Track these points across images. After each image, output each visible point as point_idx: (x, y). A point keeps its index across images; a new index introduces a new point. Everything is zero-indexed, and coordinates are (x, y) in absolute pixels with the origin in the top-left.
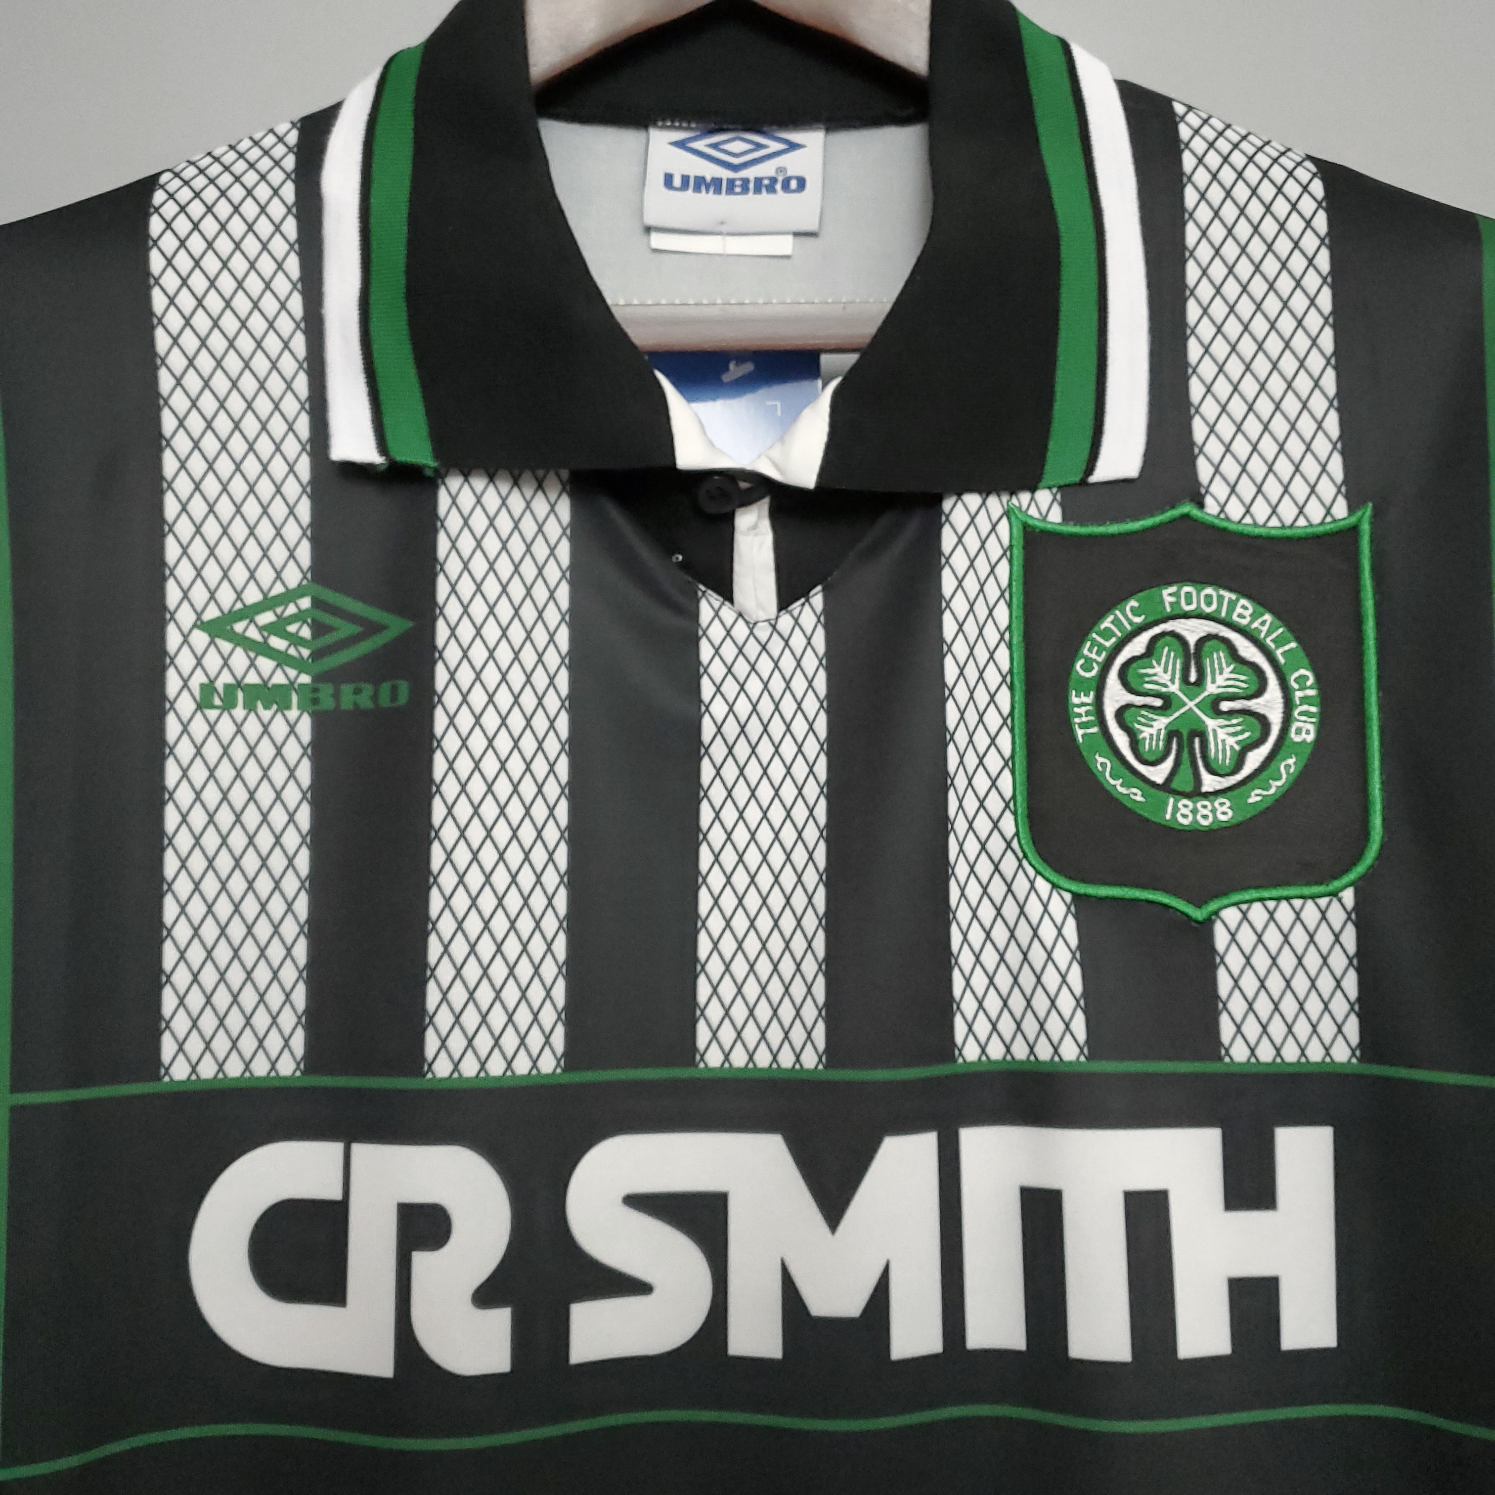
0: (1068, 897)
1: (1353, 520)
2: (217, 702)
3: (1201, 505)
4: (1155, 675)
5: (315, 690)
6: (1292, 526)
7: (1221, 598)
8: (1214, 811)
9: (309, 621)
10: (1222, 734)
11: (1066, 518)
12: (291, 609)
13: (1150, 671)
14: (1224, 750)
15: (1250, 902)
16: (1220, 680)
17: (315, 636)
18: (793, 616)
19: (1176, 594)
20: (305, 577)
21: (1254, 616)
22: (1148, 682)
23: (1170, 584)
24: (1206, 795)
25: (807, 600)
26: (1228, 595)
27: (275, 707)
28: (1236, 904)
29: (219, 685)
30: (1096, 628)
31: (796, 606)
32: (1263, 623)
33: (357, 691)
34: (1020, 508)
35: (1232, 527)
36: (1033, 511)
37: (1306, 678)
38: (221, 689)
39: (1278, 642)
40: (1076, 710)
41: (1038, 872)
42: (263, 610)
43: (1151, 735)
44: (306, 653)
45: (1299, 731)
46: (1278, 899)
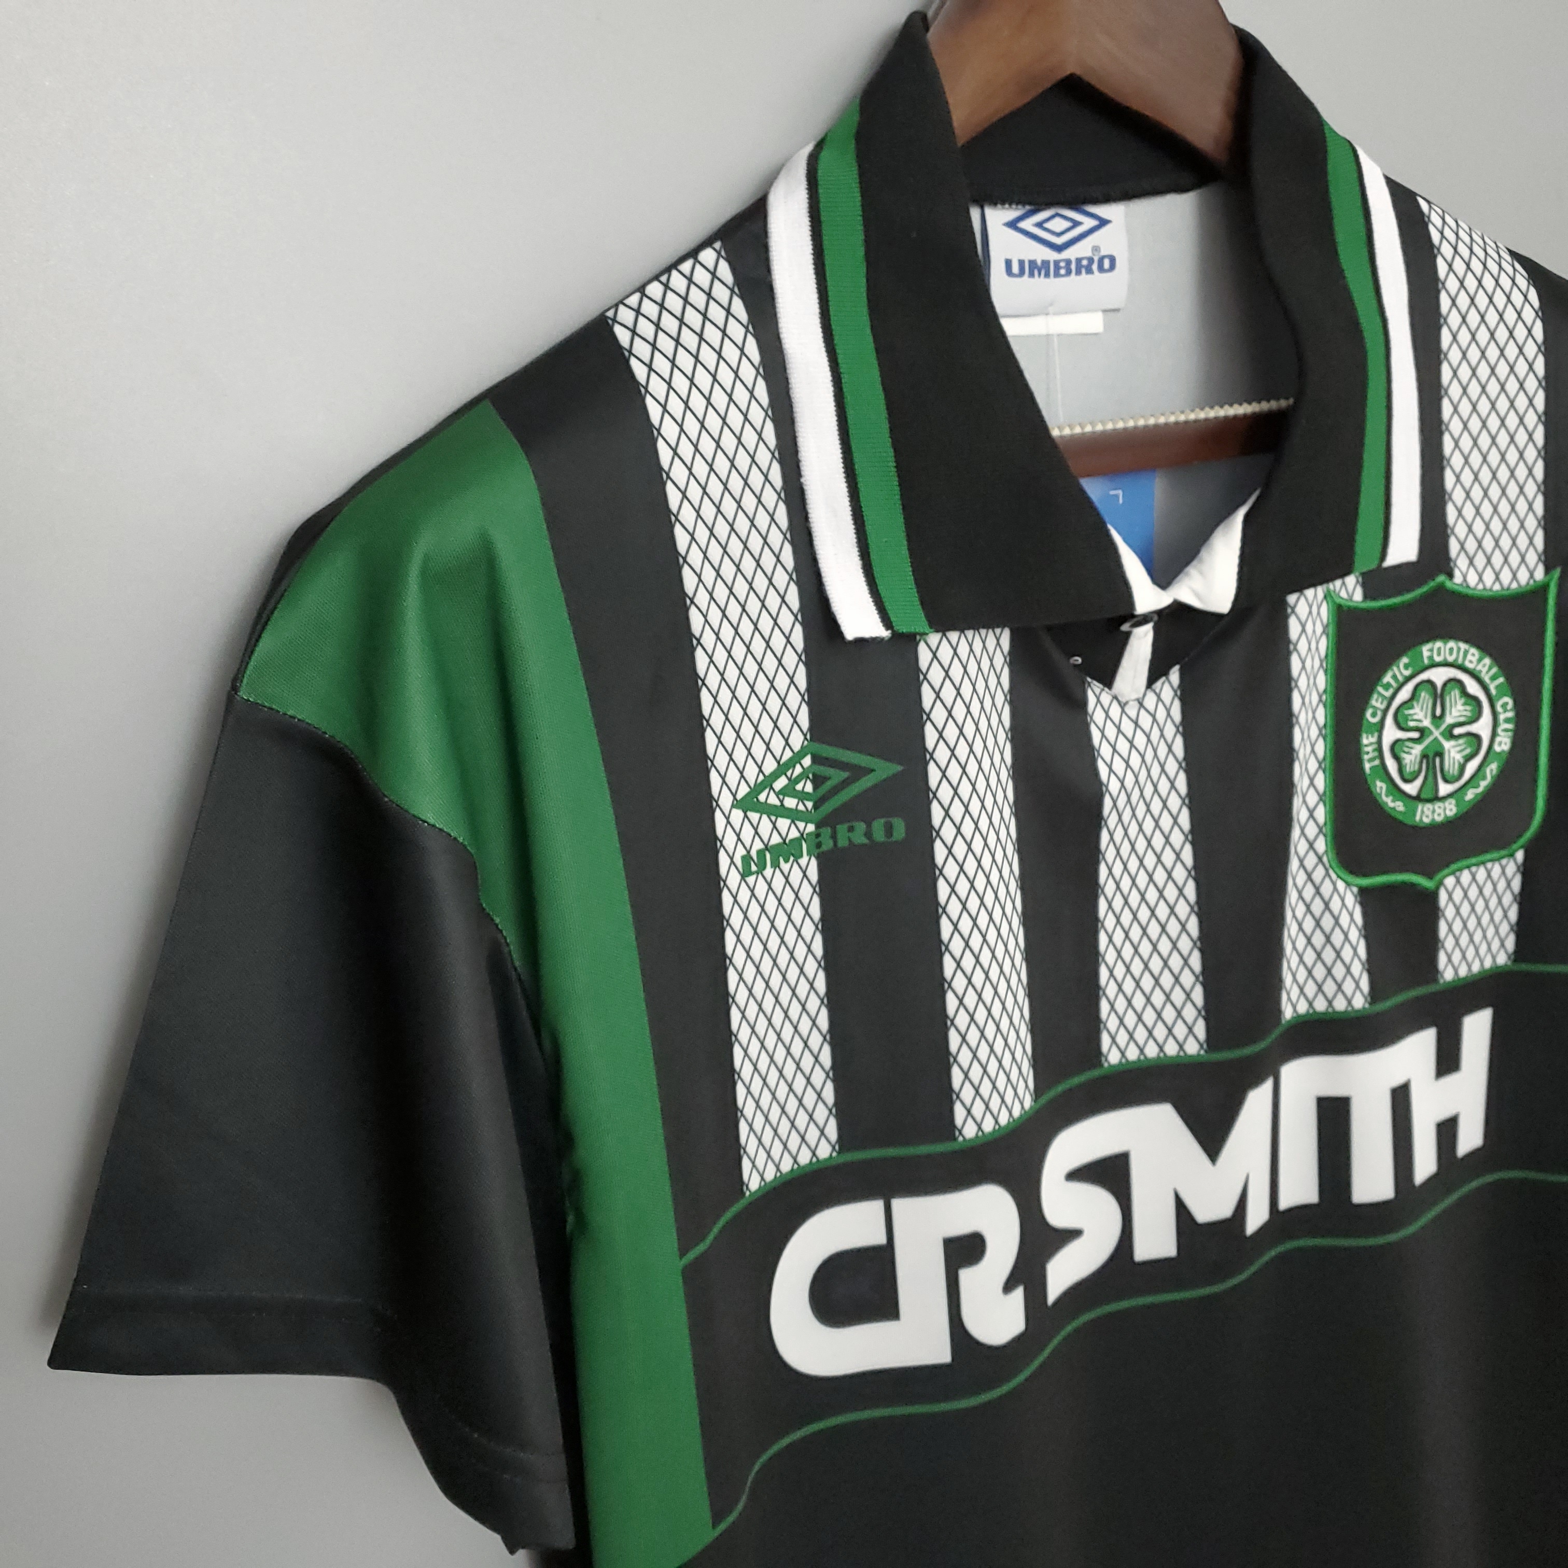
0: (1355, 890)
1: (1546, 580)
2: (754, 868)
3: (1451, 575)
4: (1415, 714)
5: (818, 835)
6: (1508, 589)
7: (1459, 649)
8: (1445, 809)
9: (811, 776)
10: (1453, 754)
11: (1366, 596)
12: (798, 770)
14: (1454, 763)
16: (1455, 713)
17: (815, 788)
18: (1155, 693)
19: (1431, 650)
20: (806, 738)
22: (1412, 720)
23: (1427, 641)
24: (1444, 799)
25: (1168, 679)
26: (1463, 646)
27: (792, 859)
28: (1453, 873)
29: (754, 853)
30: (1380, 683)
31: (1157, 685)
32: (1484, 666)
33: (851, 829)
34: (1334, 591)
35: (1470, 592)
36: (1343, 594)
37: (1507, 703)
38: (755, 858)
39: (1493, 678)
40: (1366, 749)
42: (778, 777)
43: (1411, 761)
44: (810, 805)
45: (1500, 744)
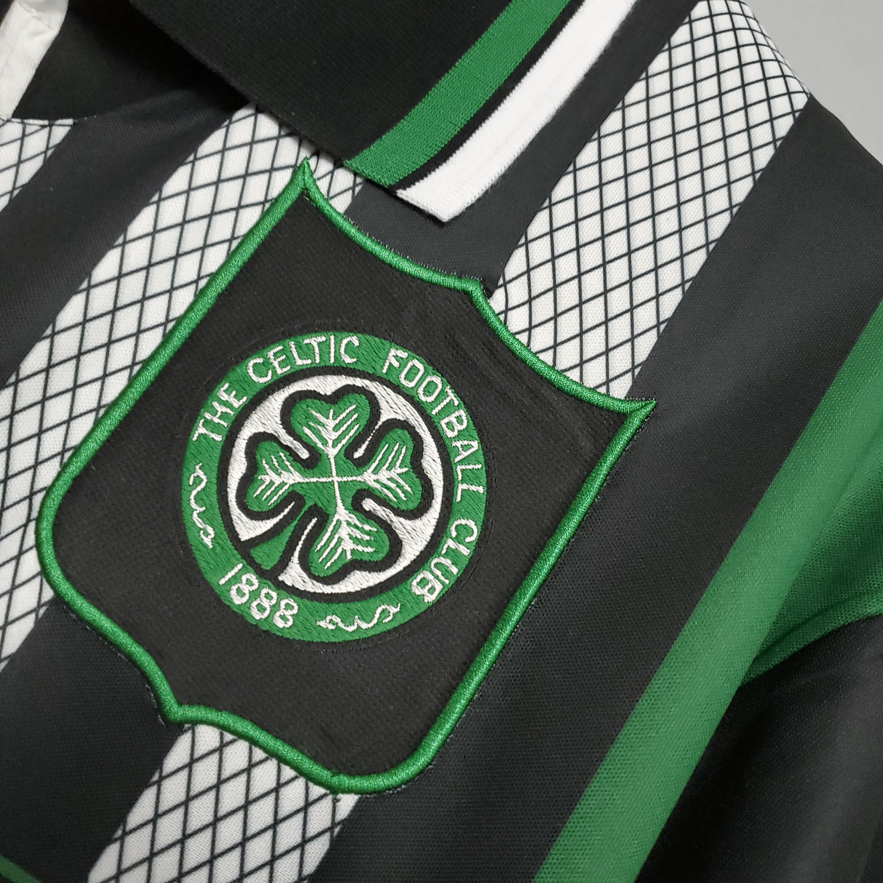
0: (48, 594)
1: (626, 407)
3: (489, 294)
4: (324, 426)
6: (561, 373)
7: (443, 394)
8: (275, 608)
10: (344, 532)
11: (350, 213)
13: (322, 419)
14: (335, 548)
15: (241, 736)
16: (384, 475)
18: (24, 130)
19: (403, 362)
21: (461, 435)
22: (310, 427)
23: (404, 346)
24: (281, 586)
25: (51, 126)
26: (451, 395)
28: (223, 728)
30: (299, 339)
31: (34, 124)
32: (465, 448)
34: (312, 173)
35: (505, 335)
36: (323, 185)
37: (469, 532)
39: (468, 477)
40: (216, 404)
41: (38, 545)
43: (272, 483)
45: (423, 582)
46: (271, 754)
